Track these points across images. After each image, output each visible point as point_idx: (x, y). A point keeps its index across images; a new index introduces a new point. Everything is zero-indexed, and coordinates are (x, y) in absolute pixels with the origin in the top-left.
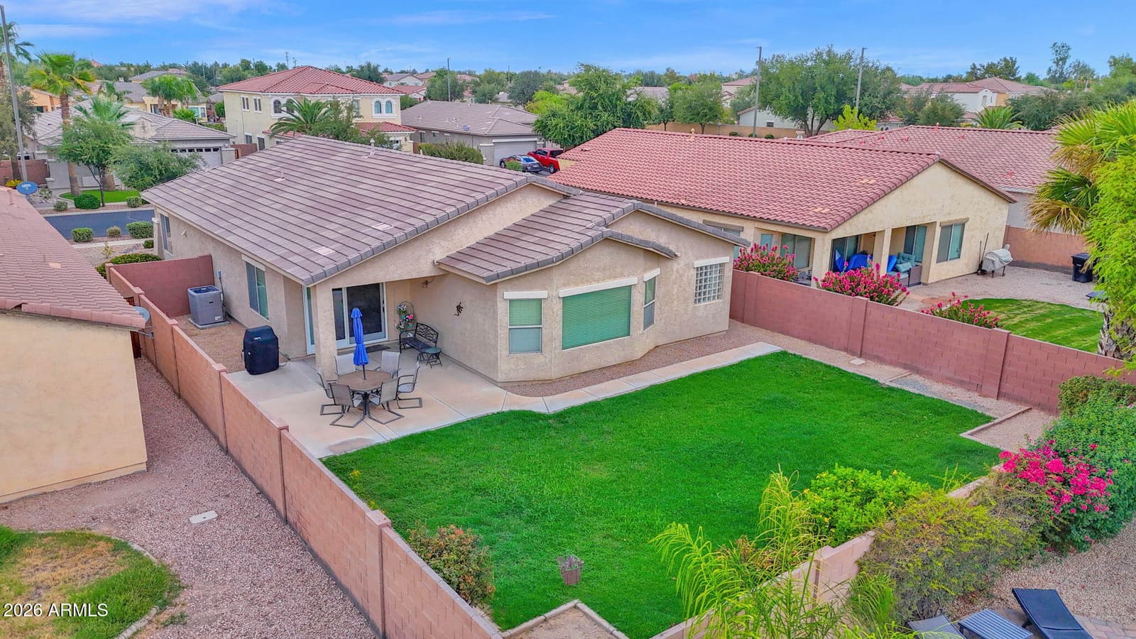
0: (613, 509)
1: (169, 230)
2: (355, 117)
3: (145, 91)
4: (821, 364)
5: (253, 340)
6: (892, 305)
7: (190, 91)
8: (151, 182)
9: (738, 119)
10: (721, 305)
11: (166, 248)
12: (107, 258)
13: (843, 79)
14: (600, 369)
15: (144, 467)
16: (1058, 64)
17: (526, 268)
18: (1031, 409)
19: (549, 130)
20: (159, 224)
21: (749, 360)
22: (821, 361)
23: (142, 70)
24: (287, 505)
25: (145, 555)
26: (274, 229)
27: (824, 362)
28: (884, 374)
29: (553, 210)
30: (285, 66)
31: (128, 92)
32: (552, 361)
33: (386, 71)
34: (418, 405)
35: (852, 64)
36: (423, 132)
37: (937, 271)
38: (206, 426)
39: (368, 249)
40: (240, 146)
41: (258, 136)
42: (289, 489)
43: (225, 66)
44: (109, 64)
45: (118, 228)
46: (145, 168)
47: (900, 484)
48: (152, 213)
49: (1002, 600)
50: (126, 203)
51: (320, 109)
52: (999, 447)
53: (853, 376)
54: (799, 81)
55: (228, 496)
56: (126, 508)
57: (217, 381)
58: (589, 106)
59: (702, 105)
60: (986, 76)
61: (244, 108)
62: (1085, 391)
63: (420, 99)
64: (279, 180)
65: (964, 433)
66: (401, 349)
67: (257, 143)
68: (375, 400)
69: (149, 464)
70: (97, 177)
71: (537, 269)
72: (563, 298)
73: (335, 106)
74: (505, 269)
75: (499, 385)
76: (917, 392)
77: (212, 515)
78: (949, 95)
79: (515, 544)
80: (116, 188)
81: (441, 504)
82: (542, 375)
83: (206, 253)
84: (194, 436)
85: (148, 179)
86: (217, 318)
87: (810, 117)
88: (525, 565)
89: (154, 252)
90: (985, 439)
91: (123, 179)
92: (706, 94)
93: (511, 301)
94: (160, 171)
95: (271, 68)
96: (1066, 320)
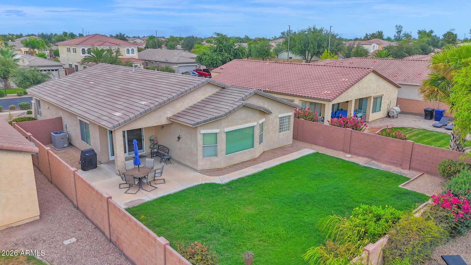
0: (260, 227)
1: (40, 106)
2: (120, 55)
3: (23, 45)
4: (334, 157)
5: (85, 155)
6: (361, 131)
7: (43, 45)
8: (30, 85)
9: (278, 56)
10: (289, 133)
11: (38, 114)
12: (10, 119)
13: (320, 39)
14: (241, 163)
15: (38, 218)
16: (398, 33)
17: (210, 119)
18: (423, 174)
19: (203, 60)
20: (35, 103)
21: (304, 157)
22: (334, 156)
23: (20, 36)
24: (111, 233)
25: (43, 261)
26: (93, 105)
27: (335, 156)
28: (361, 161)
29: (218, 94)
30: (82, 35)
31: (14, 46)
32: (221, 161)
33: (127, 36)
34: (163, 182)
35: (323, 33)
36: (147, 62)
37: (372, 116)
38: (66, 196)
39: (138, 113)
40: (67, 68)
41: (75, 64)
42: (112, 226)
43: (56, 35)
44: (3, 34)
45: (14, 106)
46: (26, 78)
47: (390, 211)
48: (31, 98)
49: (435, 260)
50: (16, 94)
51: (103, 52)
52: (415, 191)
53: (348, 162)
54: (302, 40)
55: (80, 230)
56: (31, 238)
57: (73, 176)
58: (219, 50)
59: (263, 50)
60: (372, 38)
61: (68, 52)
62: (449, 166)
63: (143, 48)
64: (92, 83)
65: (400, 185)
66: (152, 157)
67: (75, 67)
68: (145, 181)
69: (41, 216)
70: (3, 83)
71: (215, 120)
72: (227, 132)
73: (109, 51)
74: (201, 120)
75: (199, 171)
76: (376, 168)
77: (74, 240)
78: (361, 45)
79: (219, 247)
80: (12, 88)
81: (182, 229)
82: (217, 166)
83: (59, 116)
84: (61, 201)
85: (28, 83)
86: (65, 145)
87: (307, 54)
88: (225, 256)
89: (33, 116)
90: (409, 188)
91: (16, 84)
92: (264, 46)
93: (204, 134)
94: (33, 80)
95: (76, 36)
96: (427, 136)
